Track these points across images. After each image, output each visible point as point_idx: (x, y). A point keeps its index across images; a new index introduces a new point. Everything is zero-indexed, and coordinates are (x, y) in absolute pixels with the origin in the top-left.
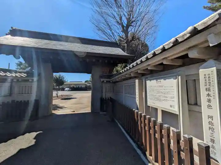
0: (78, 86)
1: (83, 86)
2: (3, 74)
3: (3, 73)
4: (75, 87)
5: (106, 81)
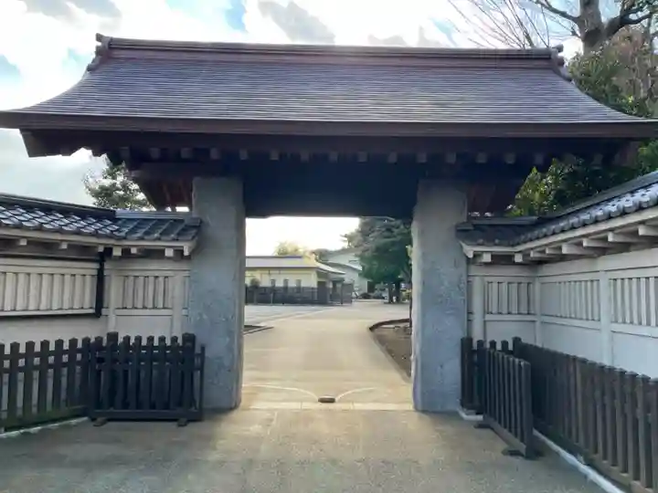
5: (492, 256)
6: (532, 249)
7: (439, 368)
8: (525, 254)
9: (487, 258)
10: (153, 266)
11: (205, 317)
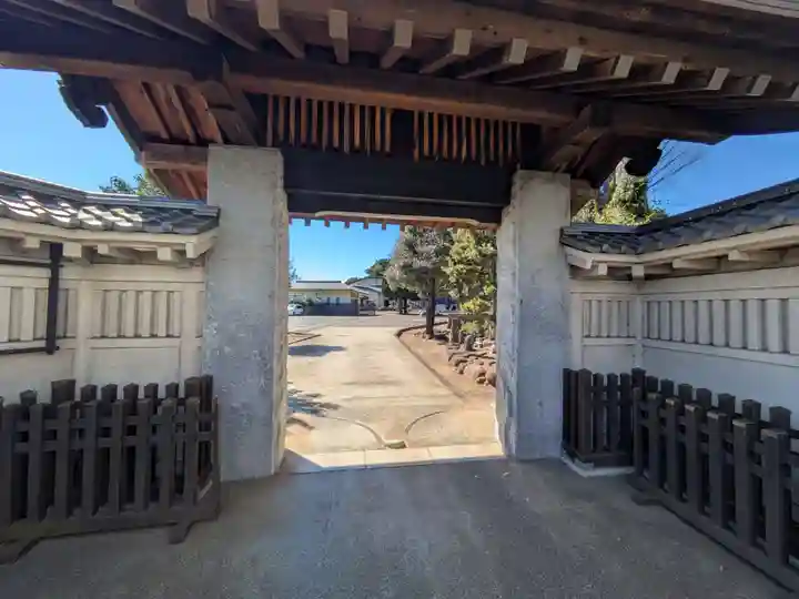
0: (325, 299)
1: (346, 299)
2: (32, 209)
3: (32, 204)
4: (315, 300)
5: (609, 268)
6: (676, 257)
7: (538, 407)
8: (647, 265)
9: (603, 270)
10: (144, 275)
11: (227, 349)
